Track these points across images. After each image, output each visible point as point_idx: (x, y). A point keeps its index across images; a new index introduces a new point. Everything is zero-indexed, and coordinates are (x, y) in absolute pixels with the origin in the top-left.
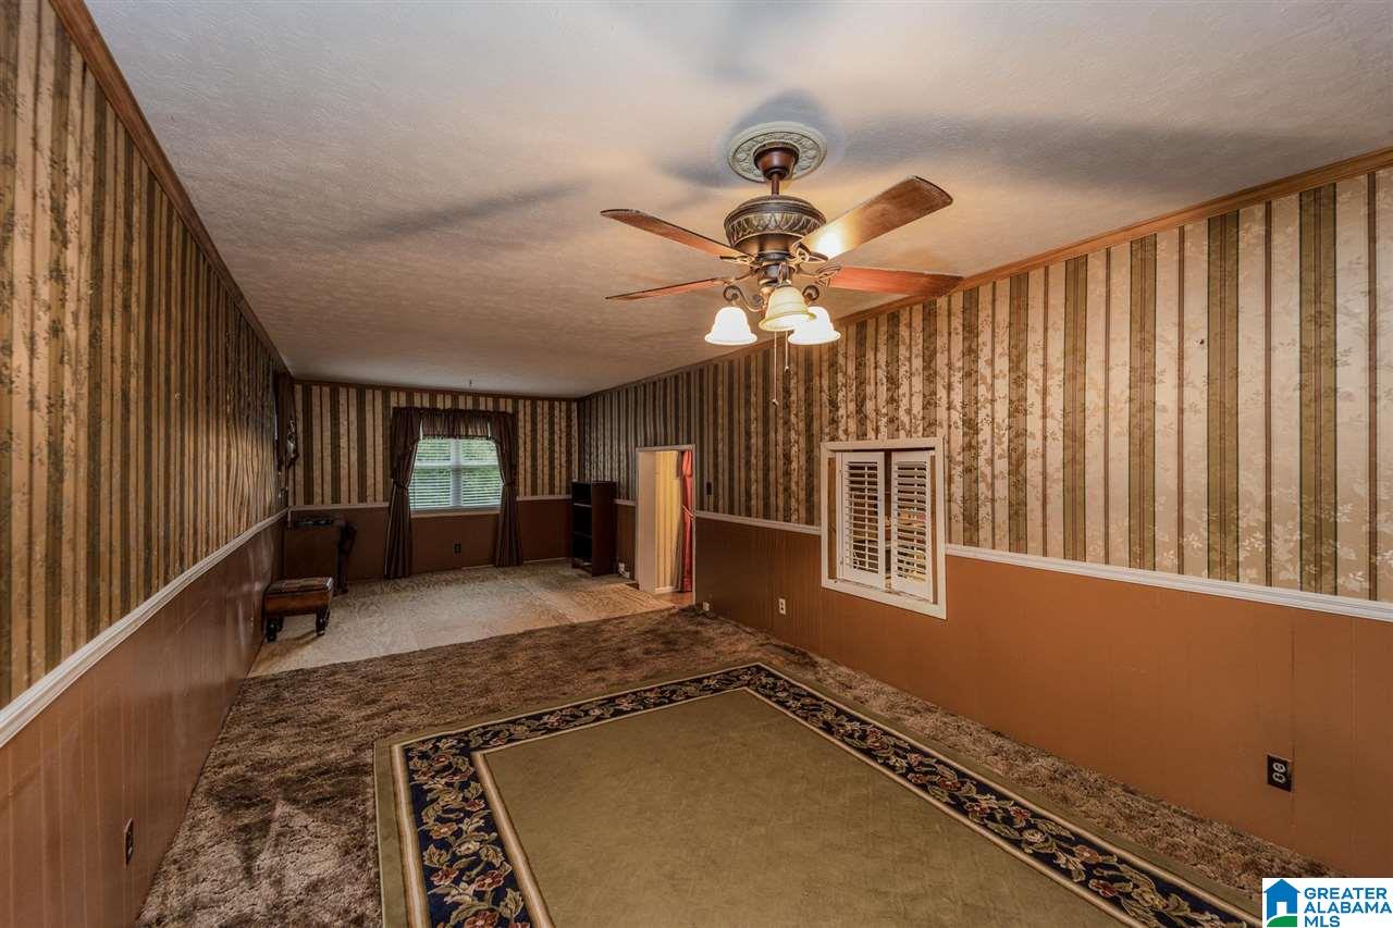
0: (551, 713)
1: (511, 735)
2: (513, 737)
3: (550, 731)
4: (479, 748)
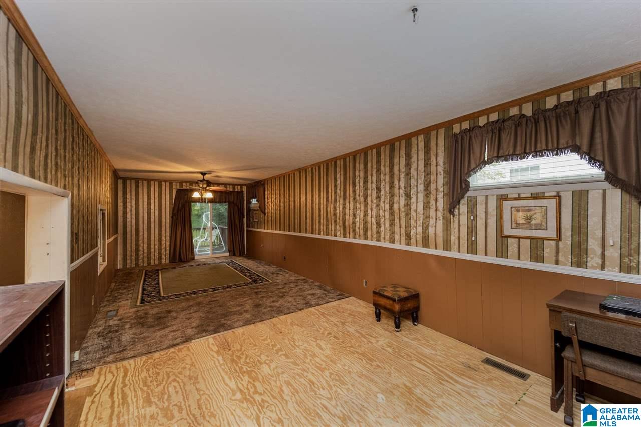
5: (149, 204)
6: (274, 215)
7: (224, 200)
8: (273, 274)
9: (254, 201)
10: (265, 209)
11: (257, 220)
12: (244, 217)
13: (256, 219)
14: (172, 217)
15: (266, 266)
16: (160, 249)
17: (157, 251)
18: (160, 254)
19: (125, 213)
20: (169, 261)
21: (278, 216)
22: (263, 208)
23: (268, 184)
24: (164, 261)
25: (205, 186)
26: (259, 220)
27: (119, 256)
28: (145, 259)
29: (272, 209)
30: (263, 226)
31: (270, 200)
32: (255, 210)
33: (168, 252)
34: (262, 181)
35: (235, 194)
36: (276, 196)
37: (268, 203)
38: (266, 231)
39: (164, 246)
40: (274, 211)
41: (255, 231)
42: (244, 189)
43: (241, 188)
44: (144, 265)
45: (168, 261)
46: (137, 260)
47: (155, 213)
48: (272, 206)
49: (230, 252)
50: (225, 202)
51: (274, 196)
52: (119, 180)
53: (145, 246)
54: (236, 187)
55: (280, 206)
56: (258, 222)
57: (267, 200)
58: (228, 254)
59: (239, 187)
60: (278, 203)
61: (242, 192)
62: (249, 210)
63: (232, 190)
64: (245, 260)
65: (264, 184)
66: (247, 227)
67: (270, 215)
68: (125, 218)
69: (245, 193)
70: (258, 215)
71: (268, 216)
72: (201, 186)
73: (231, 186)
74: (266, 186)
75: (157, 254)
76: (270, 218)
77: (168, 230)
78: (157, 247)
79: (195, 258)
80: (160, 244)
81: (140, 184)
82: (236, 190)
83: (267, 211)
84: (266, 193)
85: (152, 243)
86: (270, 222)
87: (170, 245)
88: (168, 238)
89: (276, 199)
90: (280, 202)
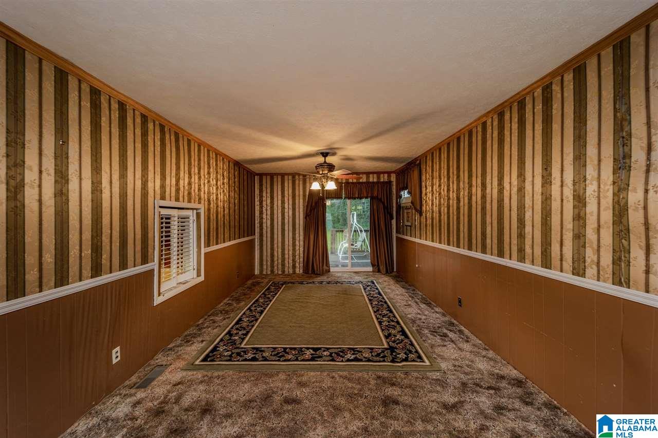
0: (348, 360)
1: (371, 352)
2: (370, 351)
3: (353, 349)
4: (386, 349)
5: (283, 202)
6: (436, 215)
7: (365, 195)
8: (434, 332)
9: (405, 194)
10: (421, 205)
11: (409, 224)
12: (392, 218)
13: (408, 221)
14: (306, 218)
15: (423, 306)
16: (294, 256)
17: (291, 258)
18: (294, 261)
19: (261, 213)
20: (303, 270)
21: (444, 218)
22: (417, 206)
23: (426, 162)
24: (297, 271)
25: (326, 172)
26: (412, 224)
27: (256, 260)
28: (280, 266)
29: (432, 204)
30: (418, 233)
31: (429, 189)
32: (407, 208)
33: (302, 260)
34: (416, 159)
35: (380, 186)
36: (440, 180)
37: (426, 194)
38: (423, 242)
39: (297, 252)
40: (436, 209)
41: (408, 241)
42: (393, 178)
43: (389, 176)
44: (279, 273)
45: (301, 271)
46: (272, 266)
47: (289, 213)
48: (433, 201)
49: (373, 265)
50: (366, 198)
51: (436, 181)
52: (256, 177)
53: (280, 250)
54: (382, 175)
55: (449, 199)
56: (411, 226)
57: (424, 189)
58: (370, 269)
59: (386, 176)
60: (445, 193)
61: (390, 183)
62: (399, 207)
63: (375, 180)
64: (392, 282)
65: (420, 164)
66: (397, 232)
67: (429, 215)
68: (261, 218)
69: (394, 183)
70: (410, 215)
71: (426, 217)
72: (321, 173)
73: (375, 176)
74: (423, 167)
75: (291, 261)
76: (429, 222)
77: (302, 233)
78: (291, 253)
79: (331, 271)
80: (294, 250)
81: (275, 179)
82: (382, 180)
83: (424, 208)
84: (423, 178)
85: (286, 247)
86: (429, 228)
87: (304, 251)
88: (302, 243)
89: (440, 186)
90: (448, 190)
